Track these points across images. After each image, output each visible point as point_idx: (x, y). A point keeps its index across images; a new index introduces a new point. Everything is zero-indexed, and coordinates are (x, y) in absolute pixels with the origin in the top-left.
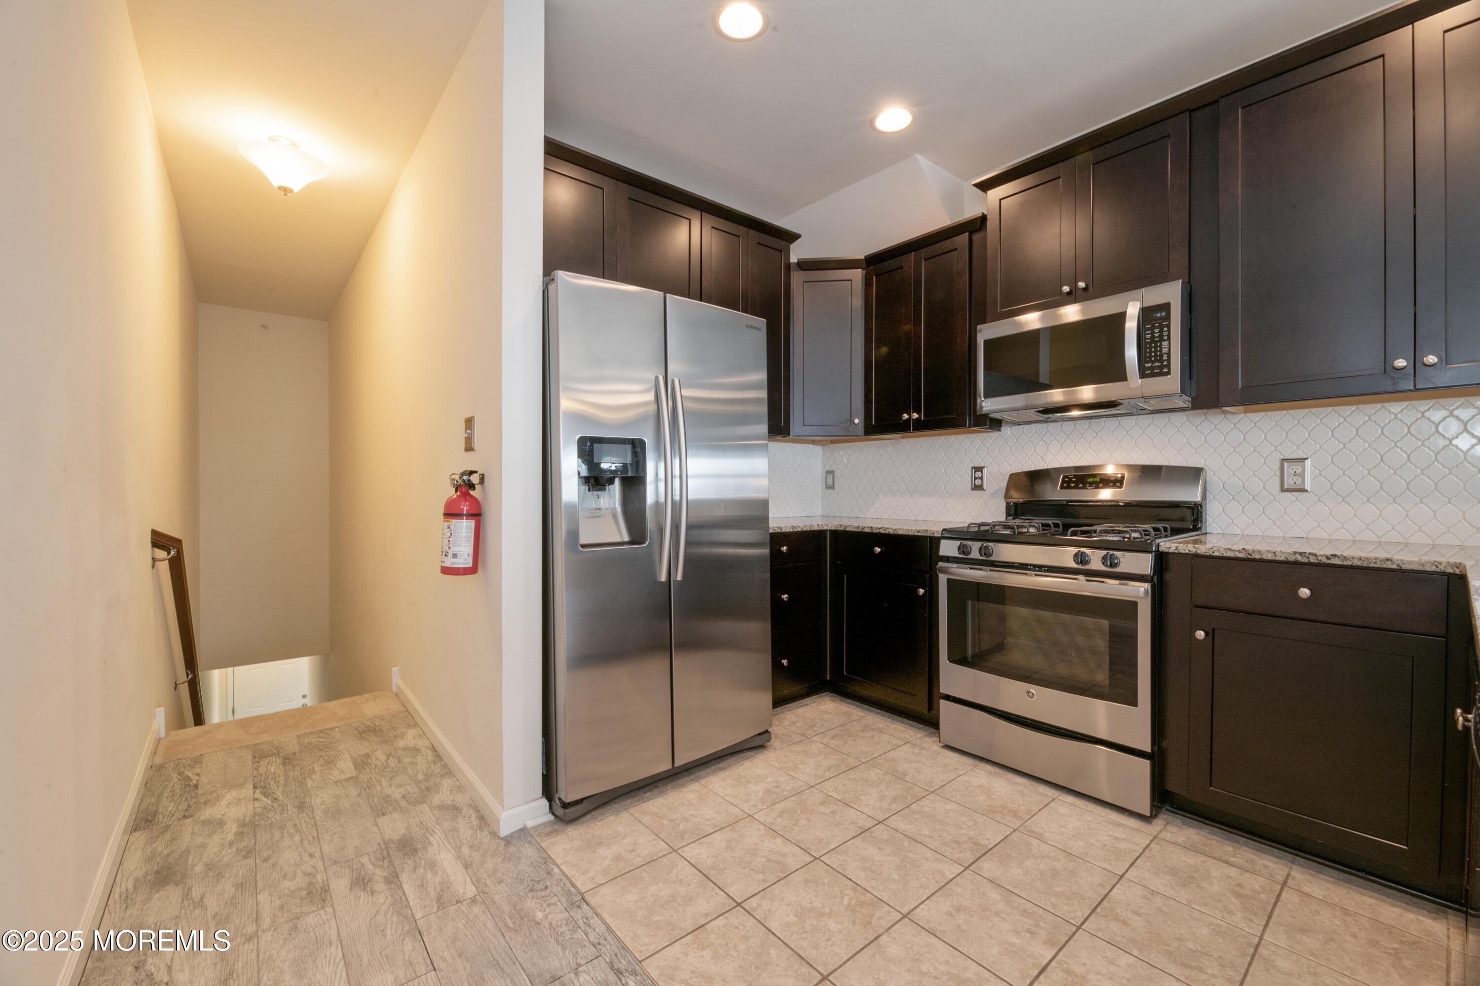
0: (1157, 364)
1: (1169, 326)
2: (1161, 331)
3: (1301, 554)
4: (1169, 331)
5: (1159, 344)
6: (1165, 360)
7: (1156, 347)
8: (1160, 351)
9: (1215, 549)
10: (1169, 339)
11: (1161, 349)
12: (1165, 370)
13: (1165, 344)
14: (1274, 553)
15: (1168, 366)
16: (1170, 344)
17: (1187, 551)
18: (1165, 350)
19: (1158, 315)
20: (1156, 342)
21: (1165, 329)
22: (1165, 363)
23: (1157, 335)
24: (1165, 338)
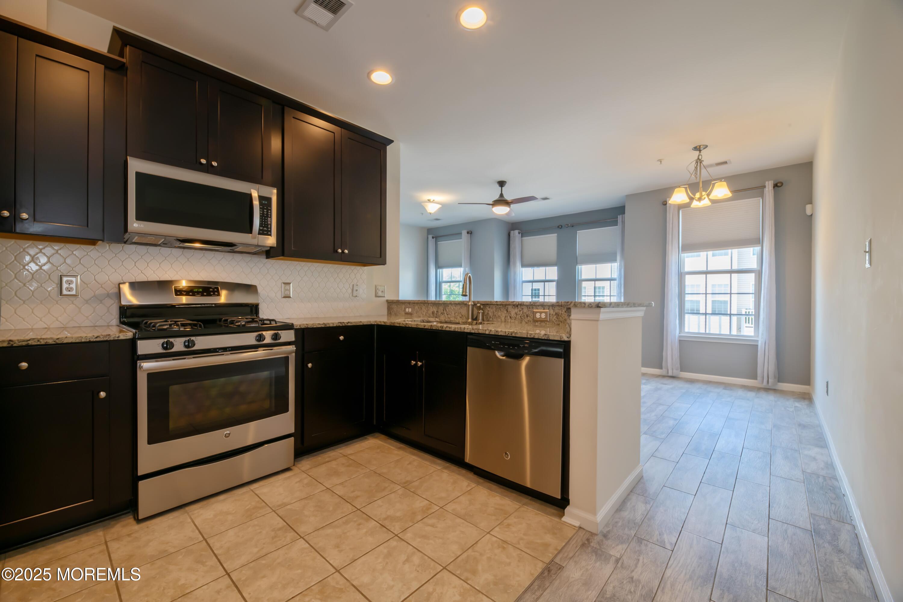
0: (265, 229)
1: (271, 210)
2: (267, 212)
3: (341, 323)
4: (271, 213)
5: (266, 218)
6: (269, 228)
7: (265, 219)
8: (267, 222)
9: (314, 324)
10: (271, 217)
11: (267, 221)
12: (269, 233)
13: (269, 219)
14: (333, 323)
15: (270, 231)
16: (271, 220)
17: (304, 327)
18: (269, 223)
19: (264, 202)
20: (265, 217)
21: (269, 211)
22: (269, 229)
23: (265, 213)
24: (269, 216)
